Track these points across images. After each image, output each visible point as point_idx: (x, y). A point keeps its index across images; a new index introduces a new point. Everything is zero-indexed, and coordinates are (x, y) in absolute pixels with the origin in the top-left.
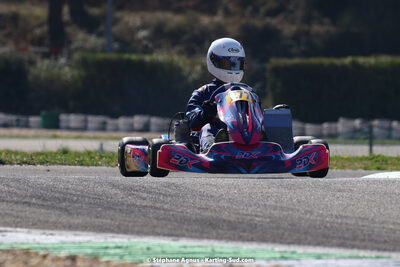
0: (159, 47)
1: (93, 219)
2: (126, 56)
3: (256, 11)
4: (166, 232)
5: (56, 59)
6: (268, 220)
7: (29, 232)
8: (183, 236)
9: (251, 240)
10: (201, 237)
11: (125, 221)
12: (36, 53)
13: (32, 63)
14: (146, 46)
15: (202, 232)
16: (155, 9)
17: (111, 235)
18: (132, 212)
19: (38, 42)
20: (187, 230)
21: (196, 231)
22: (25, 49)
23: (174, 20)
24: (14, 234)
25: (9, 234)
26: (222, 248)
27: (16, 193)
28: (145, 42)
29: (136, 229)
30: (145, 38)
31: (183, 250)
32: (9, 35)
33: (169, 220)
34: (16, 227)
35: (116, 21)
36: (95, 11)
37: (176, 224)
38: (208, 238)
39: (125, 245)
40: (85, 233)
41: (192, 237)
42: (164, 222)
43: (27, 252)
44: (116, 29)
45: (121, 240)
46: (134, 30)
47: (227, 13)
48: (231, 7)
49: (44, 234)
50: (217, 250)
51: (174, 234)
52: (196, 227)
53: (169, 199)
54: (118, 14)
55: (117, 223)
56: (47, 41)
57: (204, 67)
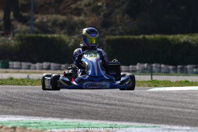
1: (24, 110)
2: (40, 35)
3: (99, 14)
4: (57, 116)
5: (8, 37)
6: (104, 110)
8: (65, 117)
9: (97, 119)
10: (73, 118)
11: (39, 111)
15: (74, 115)
16: (52, 13)
17: (32, 117)
18: (42, 106)
20: (67, 115)
21: (71, 115)
23: (61, 18)
26: (83, 123)
29: (44, 114)
31: (65, 124)
33: (59, 110)
36: (24, 14)
37: (62, 112)
38: (77, 118)
39: (38, 122)
40: (20, 116)
41: (69, 118)
42: (57, 111)
45: (37, 119)
47: (86, 15)
48: (88, 12)
49: (1, 117)
50: (81, 124)
51: (61, 117)
52: (71, 113)
54: (36, 16)
55: (35, 112)
56: (3, 28)
57: (75, 40)
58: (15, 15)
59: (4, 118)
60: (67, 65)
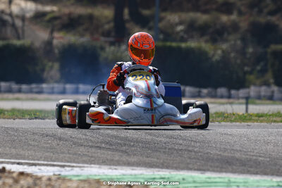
0: (192, 37)
1: (145, 158)
2: (168, 44)
3: (260, 11)
4: (196, 168)
5: (119, 46)
6: (268, 159)
7: (99, 168)
8: (208, 170)
9: (256, 173)
10: (221, 171)
11: (167, 159)
12: (106, 42)
13: (102, 49)
14: (182, 37)
15: (222, 168)
16: (188, 10)
17: (157, 169)
18: (172, 153)
19: (107, 34)
20: (211, 166)
21: (217, 167)
22: (97, 39)
23: (202, 18)
24: (89, 169)
25: (86, 169)
26: (236, 178)
27: (91, 140)
28: (182, 34)
29: (175, 165)
30: (181, 31)
31: (208, 180)
32: (86, 30)
33: (198, 159)
34: (91, 164)
35: (161, 19)
36: (146, 12)
37: (203, 162)
38: (226, 172)
39: (167, 177)
40: (139, 168)
41: (214, 171)
42: (194, 160)
43: (98, 182)
44: (161, 25)
45: (164, 173)
46: (173, 26)
47: (240, 13)
48: (243, 8)
49: (110, 169)
50: (232, 180)
51: (202, 169)
52: (217, 164)
53: (198, 144)
54: (163, 14)
55: (162, 161)
56: (113, 34)
57: (223, 51)
58: (131, 14)
59: (114, 171)
60: (210, 89)
